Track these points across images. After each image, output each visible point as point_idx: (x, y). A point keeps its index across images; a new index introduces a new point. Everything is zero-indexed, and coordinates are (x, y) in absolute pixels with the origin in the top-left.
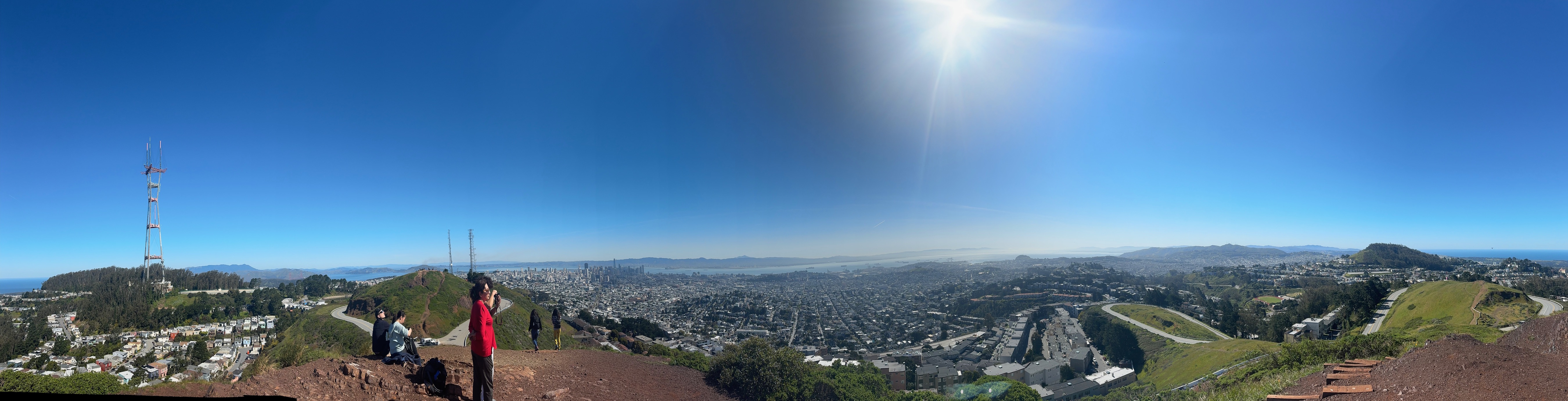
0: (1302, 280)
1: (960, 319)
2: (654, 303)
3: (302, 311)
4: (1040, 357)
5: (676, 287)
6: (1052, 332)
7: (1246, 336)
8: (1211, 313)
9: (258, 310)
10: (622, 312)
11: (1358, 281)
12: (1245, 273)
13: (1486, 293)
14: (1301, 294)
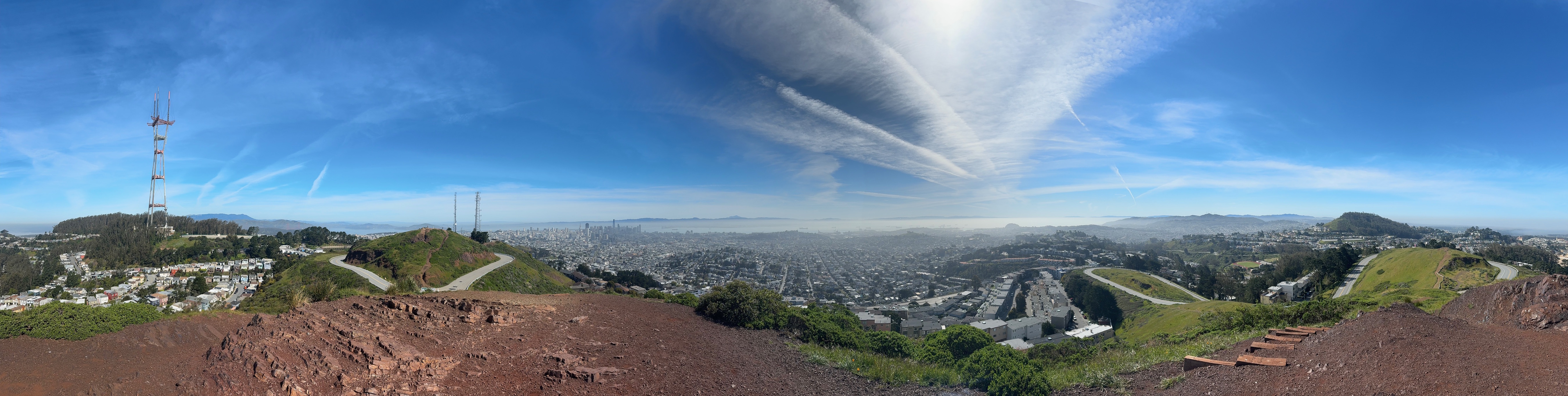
0: (1279, 246)
1: (948, 279)
2: (649, 258)
3: (299, 257)
4: (1022, 315)
5: (670, 244)
6: (1035, 293)
7: (1223, 298)
8: (1188, 277)
9: (256, 253)
10: (618, 266)
11: (1332, 247)
12: (1224, 240)
13: (1450, 259)
14: (1278, 259)
